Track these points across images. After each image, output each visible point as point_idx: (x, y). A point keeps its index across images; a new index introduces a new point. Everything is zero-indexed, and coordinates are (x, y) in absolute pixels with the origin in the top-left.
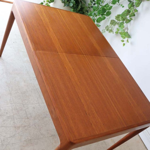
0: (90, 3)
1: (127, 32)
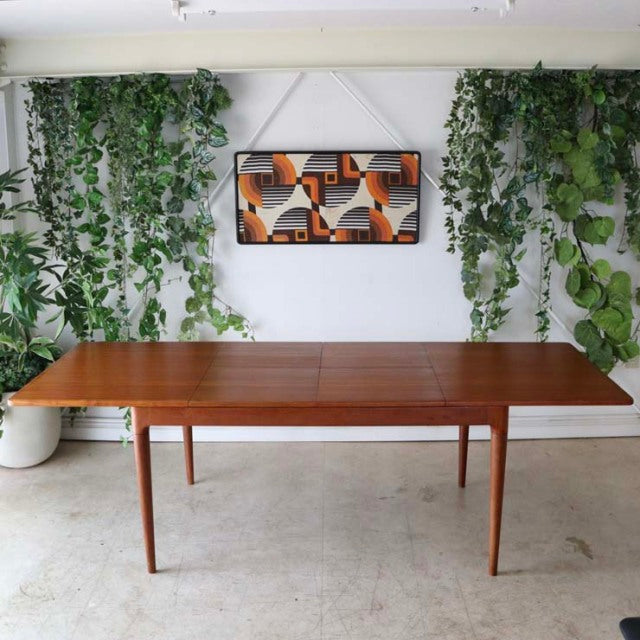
1: (231, 315)
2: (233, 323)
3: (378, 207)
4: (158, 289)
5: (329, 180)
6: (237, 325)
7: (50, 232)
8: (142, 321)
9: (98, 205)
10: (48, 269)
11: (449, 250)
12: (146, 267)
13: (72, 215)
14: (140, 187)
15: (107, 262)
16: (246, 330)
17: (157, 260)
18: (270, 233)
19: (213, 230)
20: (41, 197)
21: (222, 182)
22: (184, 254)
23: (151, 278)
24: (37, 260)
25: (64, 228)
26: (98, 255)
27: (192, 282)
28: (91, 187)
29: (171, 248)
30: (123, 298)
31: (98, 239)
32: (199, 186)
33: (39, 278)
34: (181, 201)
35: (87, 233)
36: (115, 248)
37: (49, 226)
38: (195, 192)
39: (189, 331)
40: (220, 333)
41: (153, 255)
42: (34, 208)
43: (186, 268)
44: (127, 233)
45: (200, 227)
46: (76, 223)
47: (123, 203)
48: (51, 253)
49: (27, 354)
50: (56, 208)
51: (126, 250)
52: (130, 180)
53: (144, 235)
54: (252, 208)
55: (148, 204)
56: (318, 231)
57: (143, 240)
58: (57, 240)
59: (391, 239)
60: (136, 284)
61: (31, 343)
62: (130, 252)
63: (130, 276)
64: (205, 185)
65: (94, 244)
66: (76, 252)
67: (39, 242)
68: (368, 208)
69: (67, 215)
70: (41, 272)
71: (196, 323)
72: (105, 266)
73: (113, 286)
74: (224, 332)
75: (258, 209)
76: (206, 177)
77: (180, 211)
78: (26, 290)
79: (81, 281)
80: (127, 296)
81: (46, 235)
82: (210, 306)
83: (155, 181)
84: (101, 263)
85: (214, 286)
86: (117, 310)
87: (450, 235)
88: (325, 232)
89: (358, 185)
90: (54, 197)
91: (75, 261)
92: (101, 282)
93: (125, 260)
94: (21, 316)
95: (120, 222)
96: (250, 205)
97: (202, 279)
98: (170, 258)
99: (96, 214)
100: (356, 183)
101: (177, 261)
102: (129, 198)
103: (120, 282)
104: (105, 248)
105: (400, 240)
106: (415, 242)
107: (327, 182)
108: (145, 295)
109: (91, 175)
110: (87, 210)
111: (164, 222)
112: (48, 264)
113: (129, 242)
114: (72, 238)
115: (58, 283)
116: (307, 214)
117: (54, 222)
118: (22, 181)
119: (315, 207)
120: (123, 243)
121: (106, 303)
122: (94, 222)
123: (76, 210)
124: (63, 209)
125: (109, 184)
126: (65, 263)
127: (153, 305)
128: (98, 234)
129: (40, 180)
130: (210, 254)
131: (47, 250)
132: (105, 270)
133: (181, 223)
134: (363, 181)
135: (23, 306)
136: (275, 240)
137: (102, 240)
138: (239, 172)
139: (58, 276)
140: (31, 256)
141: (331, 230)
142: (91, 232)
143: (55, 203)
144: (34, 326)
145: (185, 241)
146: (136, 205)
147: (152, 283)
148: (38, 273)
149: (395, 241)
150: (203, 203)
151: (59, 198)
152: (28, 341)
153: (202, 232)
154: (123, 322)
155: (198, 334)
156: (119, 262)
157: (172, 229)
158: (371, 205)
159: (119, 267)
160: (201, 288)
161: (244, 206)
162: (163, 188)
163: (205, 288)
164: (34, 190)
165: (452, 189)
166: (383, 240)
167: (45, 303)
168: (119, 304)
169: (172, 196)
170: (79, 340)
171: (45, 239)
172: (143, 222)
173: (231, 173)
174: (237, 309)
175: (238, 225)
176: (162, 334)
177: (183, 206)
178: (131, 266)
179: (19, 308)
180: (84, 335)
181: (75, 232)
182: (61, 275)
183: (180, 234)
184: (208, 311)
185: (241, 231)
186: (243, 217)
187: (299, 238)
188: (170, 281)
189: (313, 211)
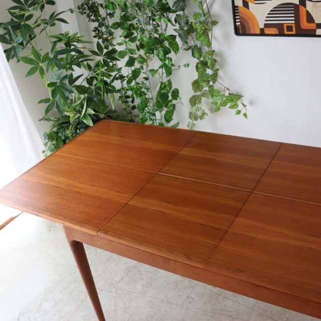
0: (126, 105)
1: (230, 94)
2: (232, 101)
6: (233, 104)
7: (97, 28)
17: (167, 51)
18: (262, 26)
23: (164, 65)
27: (197, 67)
30: (146, 79)
31: (125, 34)
39: (197, 105)
40: (218, 109)
43: (194, 56)
53: (156, 31)
54: (246, 5)
56: (305, 25)
58: (103, 34)
60: (151, 71)
65: (126, 37)
75: (251, 5)
77: (183, 10)
81: (94, 31)
82: (211, 87)
85: (218, 70)
95: (139, 21)
96: (244, 1)
101: (187, 50)
104: (135, 39)
108: (161, 78)
110: (117, 11)
116: (294, 9)
120: (142, 37)
128: (128, 29)
133: (185, 20)
136: (267, 31)
137: (133, 33)
141: (317, 24)
142: (122, 28)
145: (190, 34)
150: (201, 3)
157: (179, 24)
159: (140, 55)
160: (205, 71)
161: (239, 2)
163: (209, 72)
168: (144, 84)
170: (124, 106)
180: (126, 102)
181: (109, 29)
183: (185, 28)
184: (209, 91)
185: (237, 24)
186: (238, 13)
187: (288, 31)
188: (179, 67)
189: (300, 6)
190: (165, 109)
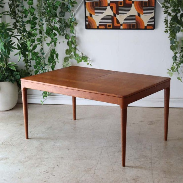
1: (83, 56)
3: (139, 15)
4: (55, 45)
5: (120, 4)
6: (85, 60)
7: (15, 23)
8: (49, 57)
9: (33, 13)
10: (15, 37)
11: (165, 32)
12: (51, 37)
13: (23, 17)
14: (49, 7)
15: (37, 35)
16: (88, 62)
17: (55, 35)
18: (98, 25)
19: (76, 23)
20: (12, 9)
21: (80, 5)
22: (65, 32)
23: (53, 41)
24: (10, 33)
25: (20, 22)
26: (33, 32)
27: (68, 43)
28: (30, 6)
29: (60, 30)
30: (42, 48)
31: (33, 26)
32: (71, 7)
33: (11, 40)
34: (64, 12)
35: (29, 24)
36: (39, 30)
37: (14, 21)
38: (69, 9)
39: (67, 62)
40: (78, 62)
41: (54, 33)
42: (9, 13)
43: (66, 38)
44: (44, 24)
45: (71, 22)
46: (25, 20)
47: (42, 12)
48: (15, 31)
49: (6, 68)
50: (17, 14)
51: (43, 30)
52: (45, 4)
53: (50, 25)
54: (91, 15)
55: (51, 13)
56: (116, 24)
57: (50, 27)
58: (18, 26)
59: (144, 28)
60: (47, 44)
61: (7, 64)
62: (45, 31)
63: (45, 40)
64: (73, 6)
65: (32, 28)
66: (25, 31)
67: (11, 26)
68: (135, 16)
69: (21, 17)
70: (11, 37)
71: (70, 59)
72: (36, 37)
73: (39, 44)
74: (80, 62)
75: (93, 16)
76: (73, 3)
77: (64, 16)
78: (6, 44)
79: (26, 41)
80: (44, 48)
81: (13, 24)
82: (75, 52)
83: (54, 4)
84: (34, 35)
85: (77, 45)
86: (40, 53)
87: (166, 26)
88: (118, 25)
89: (131, 6)
90: (16, 10)
91: (25, 34)
92: (34, 42)
93: (43, 34)
94: (5, 53)
95: (41, 20)
96: (90, 14)
97: (72, 43)
98: (60, 34)
99: (32, 17)
100: (130, 5)
101: (63, 35)
102: (45, 11)
103: (41, 43)
104: (36, 29)
105: (147, 28)
106: (153, 29)
107: (119, 5)
108: (50, 48)
109: (30, 1)
110: (29, 15)
111: (58, 20)
112: (14, 35)
113: (45, 27)
114: (23, 26)
115: (18, 42)
116: (112, 18)
117: (16, 19)
118: (5, 3)
119: (115, 15)
120: (42, 28)
121: (36, 50)
122: (31, 20)
123: (24, 15)
124: (20, 14)
125: (37, 5)
126: (21, 35)
127: (53, 52)
128: (33, 24)
129: (11, 3)
130: (75, 33)
131: (14, 30)
132: (36, 38)
133: (64, 21)
134: (133, 5)
135: (5, 50)
136: (99, 28)
137: (35, 27)
138: (86, 1)
139: (18, 39)
140: (8, 32)
141: (121, 24)
142: (31, 24)
143: (17, 12)
144: (9, 57)
145: (65, 28)
146: (47, 13)
147: (53, 43)
148: (11, 38)
149: (146, 28)
150: (72, 13)
151: (18, 10)
152: (7, 63)
153: (72, 24)
154: (42, 58)
155: (70, 63)
156: (41, 35)
157: (61, 23)
158: (136, 14)
159: (41, 37)
160: (71, 46)
161: (88, 14)
162: (57, 7)
163: (73, 46)
164: (9, 7)
165: (167, 7)
166: (141, 28)
167: (13, 49)
168: (41, 51)
169: (61, 10)
170: (25, 64)
171: (13, 26)
172: (50, 20)
173: (83, 2)
174: (85, 54)
175: (86, 22)
176: (57, 63)
177: (65, 14)
178: (46, 37)
179: (4, 50)
180: (27, 62)
181: (24, 23)
182: (19, 39)
183: (64, 25)
184: (74, 54)
185: (87, 24)
186: (87, 19)
187: (109, 27)
188: (60, 43)
189: (114, 17)
190: (51, 63)
